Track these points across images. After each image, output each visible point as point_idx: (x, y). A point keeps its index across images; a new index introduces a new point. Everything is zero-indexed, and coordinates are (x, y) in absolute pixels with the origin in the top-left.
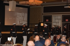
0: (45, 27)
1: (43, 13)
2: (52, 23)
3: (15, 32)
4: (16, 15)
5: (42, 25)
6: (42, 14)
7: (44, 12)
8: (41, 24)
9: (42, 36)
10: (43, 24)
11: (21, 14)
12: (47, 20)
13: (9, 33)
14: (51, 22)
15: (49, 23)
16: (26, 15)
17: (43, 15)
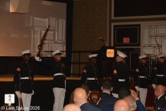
0: (118, 60)
1: (113, 18)
2: (141, 47)
3: (27, 78)
4: (31, 25)
5: (110, 53)
6: (111, 21)
7: (115, 16)
8: (108, 50)
9: (109, 88)
10: (113, 51)
11: (47, 20)
12: (126, 40)
13: (11, 80)
14: (139, 45)
15: (133, 50)
16: (60, 23)
17: (113, 24)
